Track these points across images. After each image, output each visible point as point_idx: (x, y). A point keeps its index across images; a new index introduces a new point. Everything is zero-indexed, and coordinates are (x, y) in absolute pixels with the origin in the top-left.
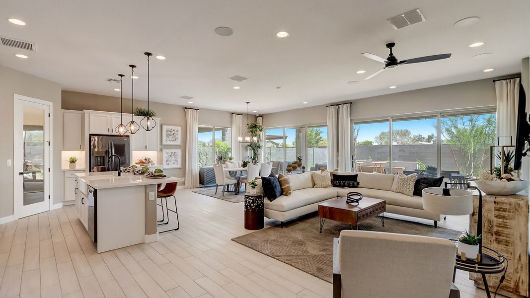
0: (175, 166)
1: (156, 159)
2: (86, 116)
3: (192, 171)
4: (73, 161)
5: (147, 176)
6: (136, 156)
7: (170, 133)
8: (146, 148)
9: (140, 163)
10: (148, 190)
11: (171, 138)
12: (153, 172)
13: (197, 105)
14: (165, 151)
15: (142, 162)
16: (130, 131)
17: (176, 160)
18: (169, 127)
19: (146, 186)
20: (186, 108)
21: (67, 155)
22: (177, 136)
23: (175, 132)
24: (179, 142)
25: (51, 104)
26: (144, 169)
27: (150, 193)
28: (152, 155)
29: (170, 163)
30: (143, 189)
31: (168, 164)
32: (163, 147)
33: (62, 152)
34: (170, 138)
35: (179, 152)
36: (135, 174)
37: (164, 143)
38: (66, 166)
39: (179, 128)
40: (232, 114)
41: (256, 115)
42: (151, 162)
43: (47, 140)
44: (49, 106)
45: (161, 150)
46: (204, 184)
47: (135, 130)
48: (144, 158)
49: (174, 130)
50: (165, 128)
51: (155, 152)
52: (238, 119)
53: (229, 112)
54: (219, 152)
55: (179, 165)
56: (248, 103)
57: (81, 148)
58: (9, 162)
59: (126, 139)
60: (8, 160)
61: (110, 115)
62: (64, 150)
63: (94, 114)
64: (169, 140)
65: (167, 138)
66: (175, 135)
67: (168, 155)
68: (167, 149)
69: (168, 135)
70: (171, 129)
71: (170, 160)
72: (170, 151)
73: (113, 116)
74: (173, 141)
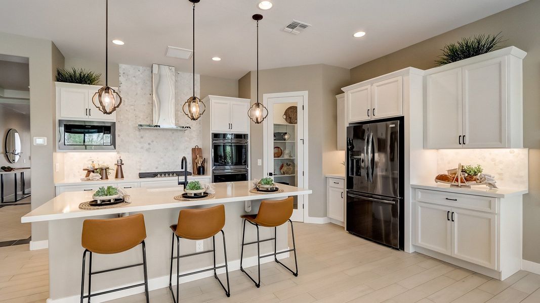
1: (524, 173)
2: (346, 96)
44: (303, 96)
58: (260, 161)
59: (394, 125)
60: (258, 160)
61: (372, 85)
62: (337, 150)
63: (352, 91)
73: (375, 85)
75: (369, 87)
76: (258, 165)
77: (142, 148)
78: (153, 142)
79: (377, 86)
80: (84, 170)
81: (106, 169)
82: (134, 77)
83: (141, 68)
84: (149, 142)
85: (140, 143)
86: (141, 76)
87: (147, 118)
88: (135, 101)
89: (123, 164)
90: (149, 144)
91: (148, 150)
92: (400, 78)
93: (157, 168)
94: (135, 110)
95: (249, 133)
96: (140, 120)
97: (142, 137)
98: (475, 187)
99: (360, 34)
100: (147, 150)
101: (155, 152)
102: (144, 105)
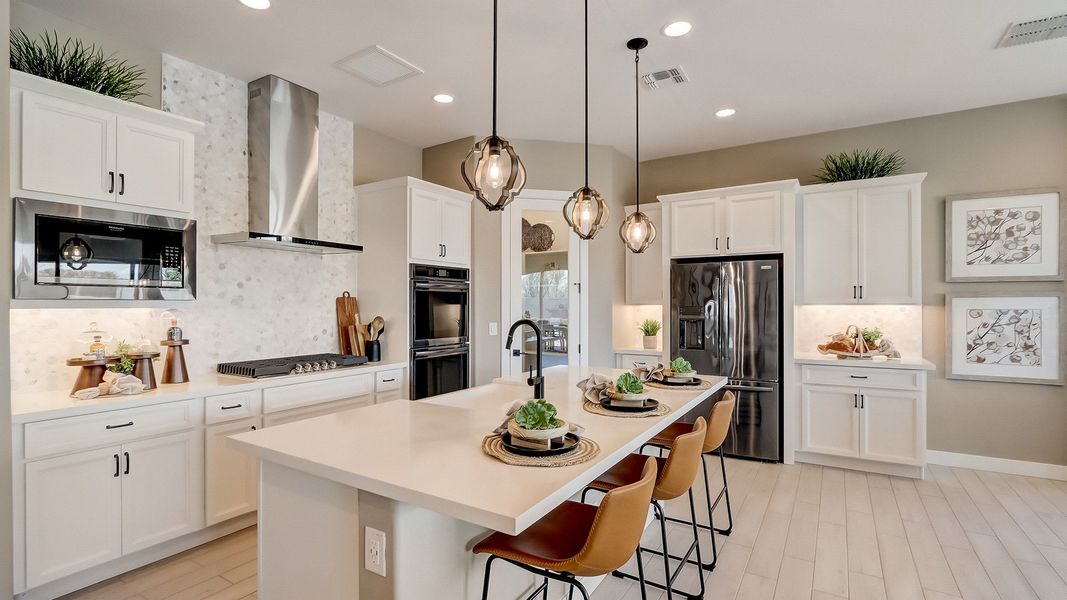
0: (1025, 371)
1: (918, 337)
2: (665, 209)
4: (650, 331)
6: (813, 322)
7: (992, 230)
8: (857, 295)
9: (835, 347)
14: (961, 306)
17: (1027, 347)
18: (986, 206)
22: (1033, 240)
23: (1021, 221)
24: (1042, 265)
27: (368, 531)
31: (980, 360)
32: (950, 289)
33: (615, 308)
34: (992, 252)
35: (1043, 309)
37: (959, 269)
39: (1046, 203)
42: (884, 348)
45: (943, 301)
48: (853, 331)
49: (1013, 216)
50: (960, 211)
51: (912, 310)
55: (1047, 371)
59: (769, 267)
60: (491, 324)
61: (723, 197)
62: (625, 303)
63: (681, 203)
64: (987, 259)
65: (971, 250)
66: (1024, 233)
67: (979, 321)
68: (976, 295)
69: (980, 242)
70: (997, 212)
71: (990, 344)
72: (991, 304)
73: (730, 199)
74: (1007, 261)
75: (716, 200)
76: (491, 334)
77: (222, 295)
78: (249, 279)
79: (734, 201)
80: (73, 363)
81: (150, 359)
82: (203, 98)
83: (222, 77)
84: (242, 280)
85: (217, 281)
86: (222, 99)
87: (236, 215)
88: (206, 167)
89: (186, 342)
90: (240, 285)
91: (237, 301)
92: (776, 194)
93: (258, 349)
94: (204, 190)
95: (469, 267)
96: (219, 218)
97: (222, 267)
98: (878, 358)
99: (725, 113)
100: (234, 302)
101: (253, 308)
102: (230, 179)
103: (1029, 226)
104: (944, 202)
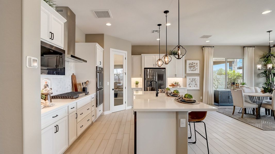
0: (195, 88)
1: (182, 83)
2: (143, 57)
3: (208, 92)
4: (137, 84)
5: (177, 99)
6: (170, 81)
7: (192, 66)
8: (176, 76)
9: (172, 85)
10: (179, 116)
11: (192, 69)
12: (183, 96)
13: (213, 43)
14: (188, 78)
15: (173, 85)
16: (165, 62)
17: (196, 84)
18: (191, 61)
19: (177, 113)
20: (203, 47)
21: (134, 80)
22: (197, 67)
24: (198, 71)
25: (126, 52)
26: (175, 92)
27: (181, 120)
28: (180, 80)
29: (192, 86)
30: (175, 114)
31: (190, 87)
32: (187, 75)
33: (132, 78)
35: (198, 78)
36: (168, 96)
37: (188, 72)
38: (133, 86)
39: (198, 62)
40: (244, 47)
41: (269, 46)
42: (179, 85)
43: (124, 72)
44: (125, 53)
45: (185, 77)
46: (218, 103)
47: (168, 61)
48: (174, 82)
49: (194, 63)
50: (188, 62)
51: (182, 79)
52: (250, 52)
53: (241, 46)
54: (229, 79)
55: (198, 88)
56: (269, 32)
57: (140, 76)
58: (108, 83)
59: (164, 70)
64: (191, 70)
65: (189, 69)
66: (196, 66)
67: (190, 80)
68: (190, 76)
69: (190, 67)
70: (192, 63)
71: (191, 84)
72: (191, 78)
73: (156, 56)
74: (194, 71)
75: (154, 56)
76: (108, 85)
95: (103, 68)
99: (158, 39)
103: (196, 65)
104: (186, 60)
